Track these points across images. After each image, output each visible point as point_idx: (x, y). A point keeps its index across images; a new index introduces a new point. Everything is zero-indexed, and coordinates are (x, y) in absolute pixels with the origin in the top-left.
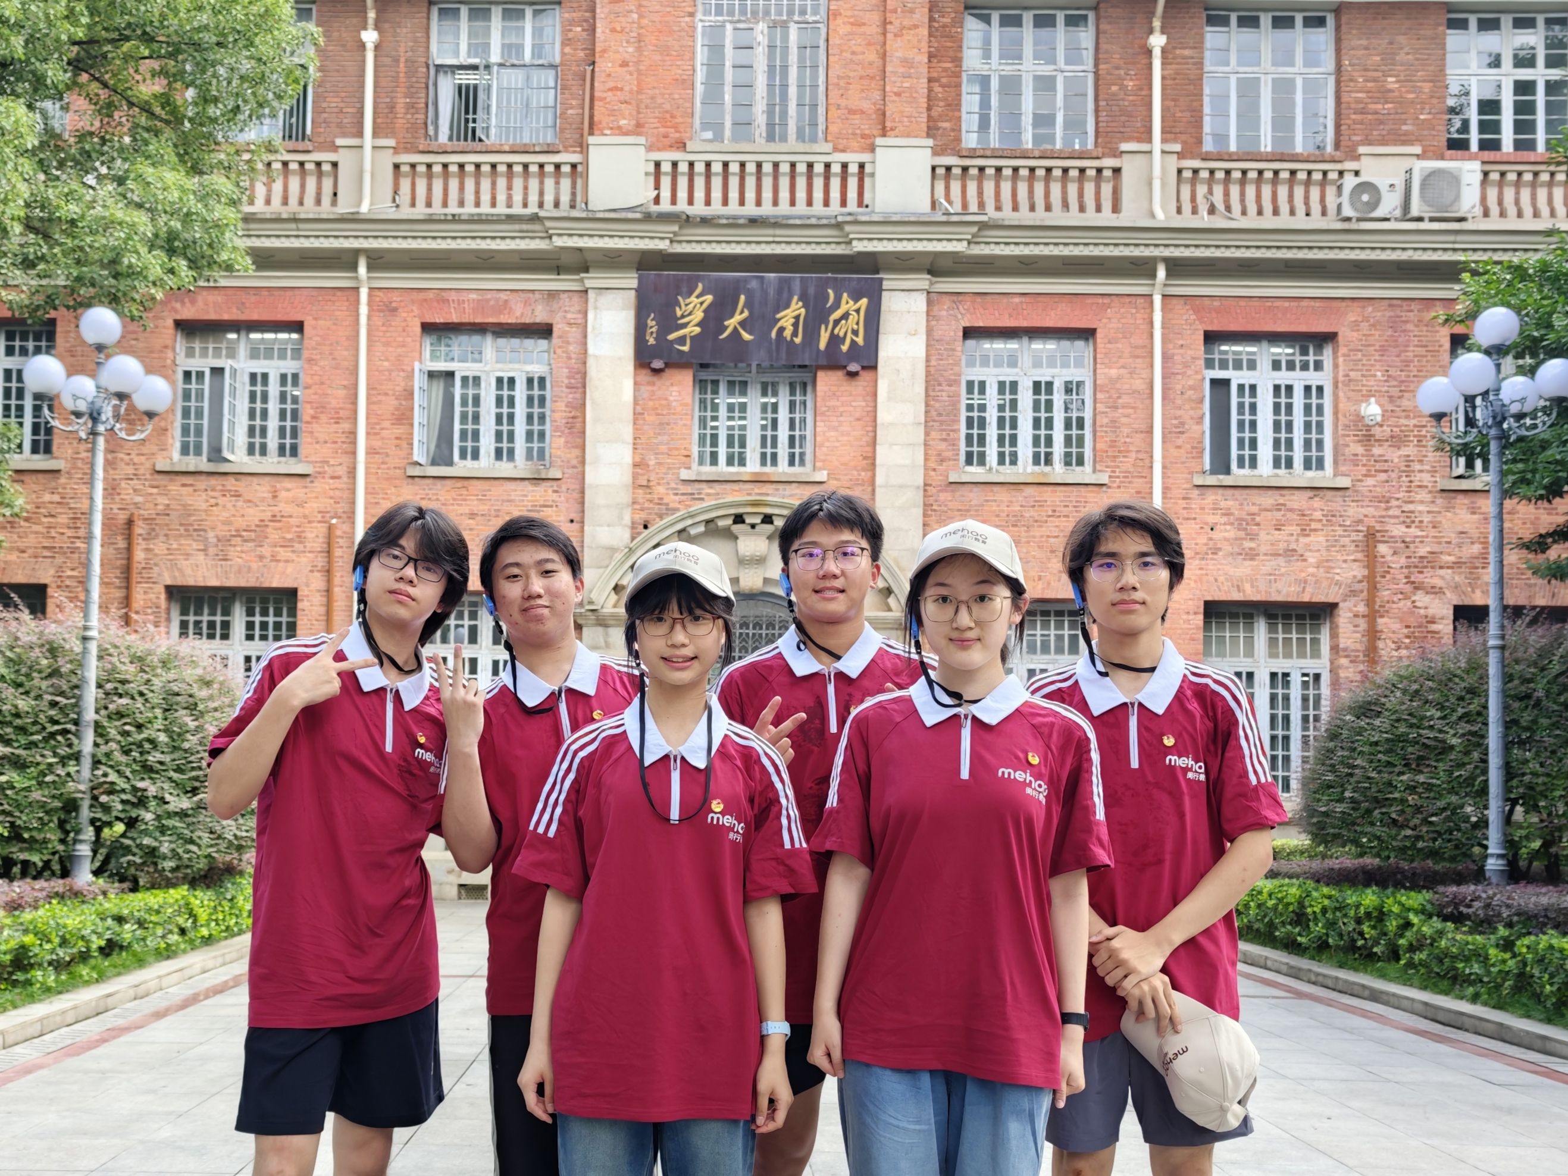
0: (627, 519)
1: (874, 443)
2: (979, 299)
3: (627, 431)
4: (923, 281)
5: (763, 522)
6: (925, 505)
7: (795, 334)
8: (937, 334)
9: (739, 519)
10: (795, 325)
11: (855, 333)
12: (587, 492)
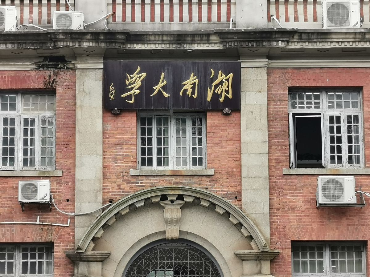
0: (100, 199)
1: (240, 153)
2: (296, 71)
3: (99, 149)
4: (264, 62)
5: (178, 199)
6: (270, 187)
7: (193, 93)
8: (273, 92)
9: (164, 198)
10: (193, 88)
11: (227, 92)
12: (77, 183)
